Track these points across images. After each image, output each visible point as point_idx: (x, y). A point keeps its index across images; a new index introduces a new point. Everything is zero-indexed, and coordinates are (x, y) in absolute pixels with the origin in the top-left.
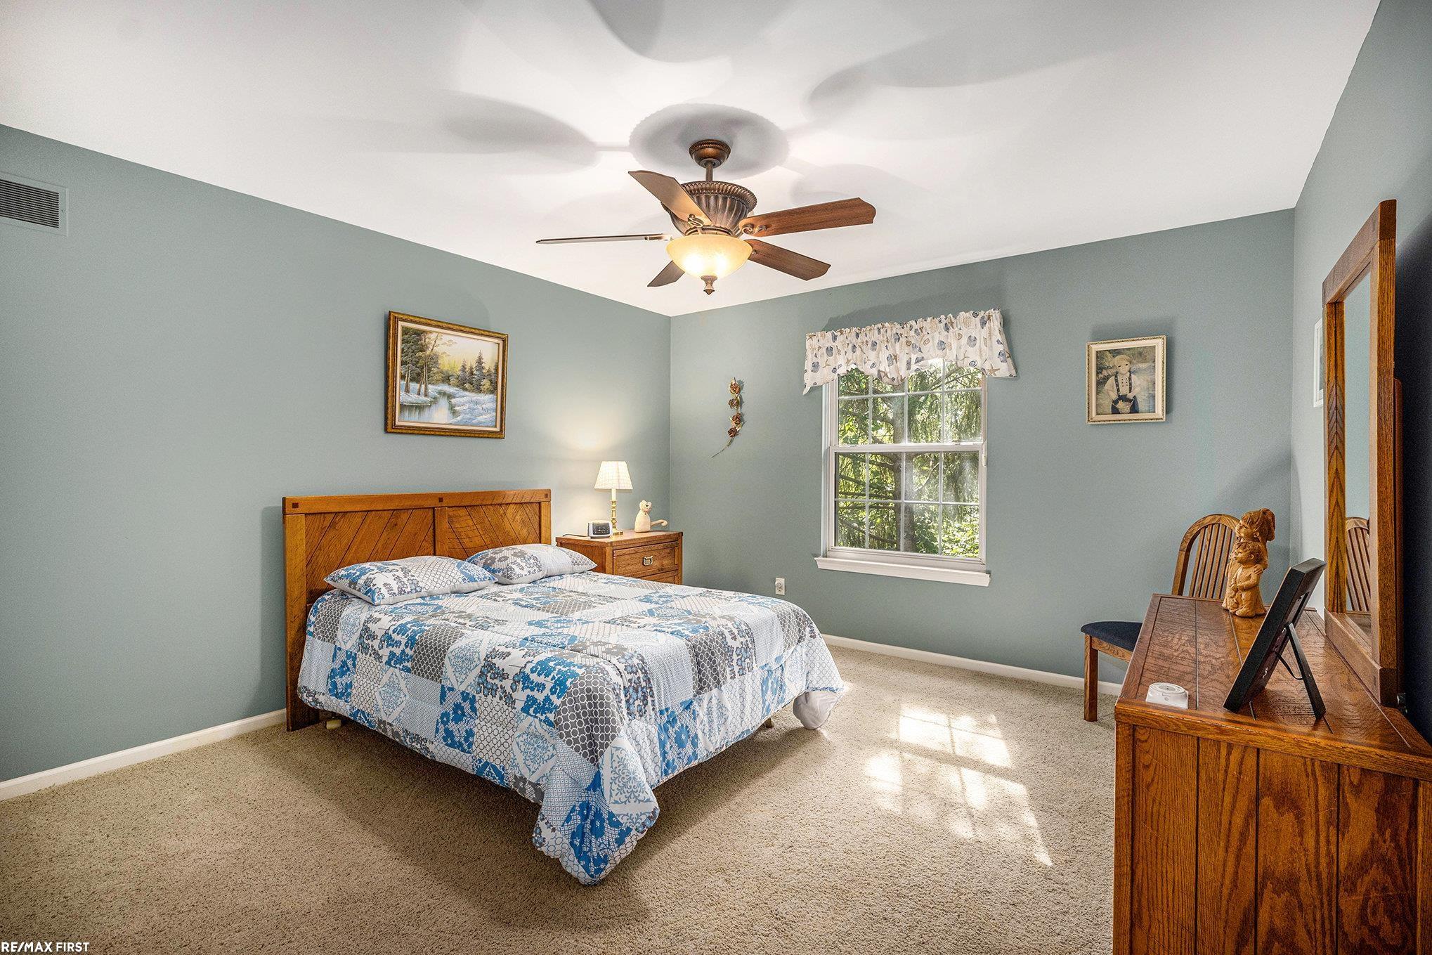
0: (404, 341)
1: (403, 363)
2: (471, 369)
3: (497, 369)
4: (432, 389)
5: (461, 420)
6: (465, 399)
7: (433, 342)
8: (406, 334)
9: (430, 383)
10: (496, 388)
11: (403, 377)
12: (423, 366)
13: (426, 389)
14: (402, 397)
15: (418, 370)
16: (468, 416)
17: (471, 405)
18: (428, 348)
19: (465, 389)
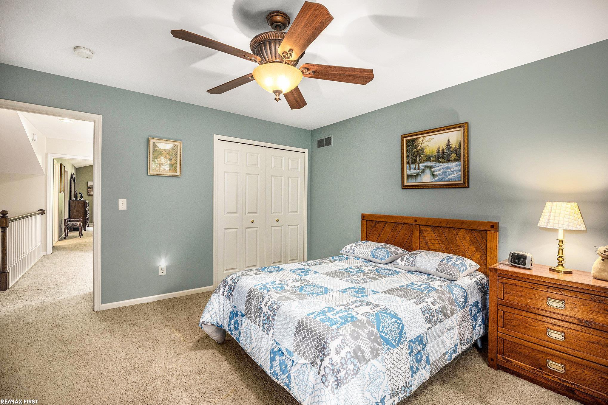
0: (407, 146)
1: (407, 156)
2: (443, 150)
3: (460, 146)
4: (421, 166)
5: (438, 179)
6: (439, 168)
7: (421, 142)
8: (409, 143)
9: (420, 163)
10: (460, 158)
11: (407, 163)
12: (417, 155)
13: (418, 166)
14: (407, 172)
15: (414, 158)
16: (442, 177)
17: (444, 170)
18: (418, 146)
19: (440, 162)
